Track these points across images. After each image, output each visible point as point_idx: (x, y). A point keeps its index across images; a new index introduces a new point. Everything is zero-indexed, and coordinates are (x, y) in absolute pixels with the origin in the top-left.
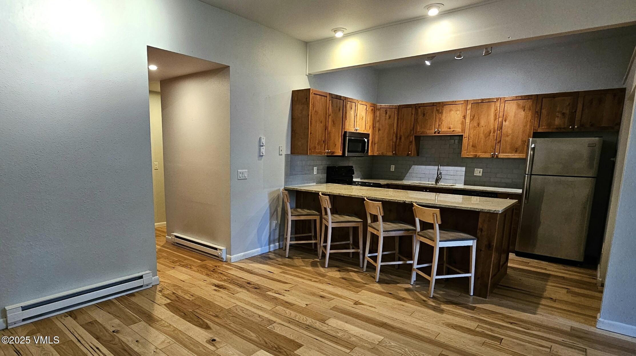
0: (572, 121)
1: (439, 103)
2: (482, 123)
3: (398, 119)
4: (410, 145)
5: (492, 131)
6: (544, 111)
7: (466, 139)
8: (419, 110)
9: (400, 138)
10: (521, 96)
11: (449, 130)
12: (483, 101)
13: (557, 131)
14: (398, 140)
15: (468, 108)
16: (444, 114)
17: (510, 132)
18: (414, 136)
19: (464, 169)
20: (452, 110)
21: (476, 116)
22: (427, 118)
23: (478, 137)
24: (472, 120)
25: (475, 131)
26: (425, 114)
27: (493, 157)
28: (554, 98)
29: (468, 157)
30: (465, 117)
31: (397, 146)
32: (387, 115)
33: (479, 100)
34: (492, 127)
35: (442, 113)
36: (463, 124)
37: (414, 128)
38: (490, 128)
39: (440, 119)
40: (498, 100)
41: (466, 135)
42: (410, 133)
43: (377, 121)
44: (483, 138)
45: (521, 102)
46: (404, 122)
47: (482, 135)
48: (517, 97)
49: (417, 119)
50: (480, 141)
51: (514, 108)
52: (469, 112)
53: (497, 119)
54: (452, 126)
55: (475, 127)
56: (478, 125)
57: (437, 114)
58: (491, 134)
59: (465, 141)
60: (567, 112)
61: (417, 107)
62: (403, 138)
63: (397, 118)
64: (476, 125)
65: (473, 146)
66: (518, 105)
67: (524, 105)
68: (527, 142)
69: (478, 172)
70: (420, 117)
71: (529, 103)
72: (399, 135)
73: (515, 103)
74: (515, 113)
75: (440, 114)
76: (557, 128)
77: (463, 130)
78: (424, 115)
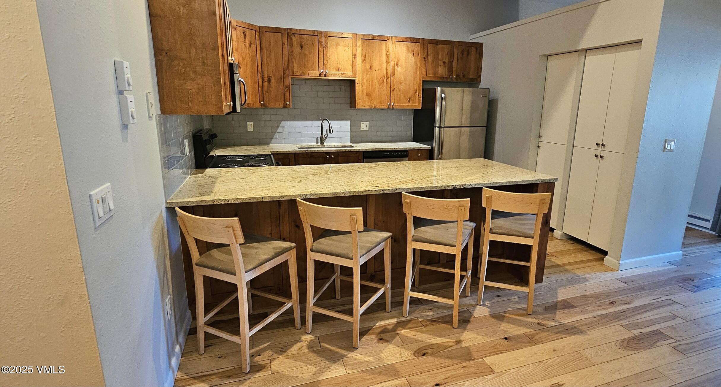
0: (450, 70)
1: (322, 32)
2: (376, 66)
3: (261, 49)
4: (287, 91)
5: (385, 77)
6: (429, 57)
7: (359, 86)
8: (294, 39)
9: (269, 81)
10: (410, 38)
11: (338, 72)
12: (373, 38)
13: (441, 80)
14: (266, 84)
15: (358, 45)
16: (330, 50)
17: (403, 79)
18: (290, 78)
19: (348, 123)
20: (339, 45)
21: (367, 56)
22: (306, 52)
23: (372, 83)
24: (364, 60)
25: (367, 76)
26: (304, 46)
27: (389, 108)
28: (437, 44)
29: (364, 108)
30: (355, 56)
31: (265, 92)
32: (247, 40)
33: (370, 36)
34: (385, 72)
35: (326, 47)
36: (354, 65)
37: (288, 67)
38: (383, 74)
39: (325, 56)
40: (389, 39)
41: (358, 80)
42: (284, 74)
43: (234, 49)
44: (377, 84)
45: (410, 45)
46: (272, 54)
47: (375, 81)
48: (406, 38)
49: (292, 52)
50: (375, 88)
51: (405, 52)
52: (359, 50)
53: (389, 62)
54: (340, 67)
55: (367, 70)
56: (371, 67)
57: (320, 49)
58: (385, 81)
59: (359, 88)
60: (447, 61)
61: (289, 33)
62: (273, 81)
63: (259, 47)
64: (368, 67)
65: (367, 95)
66: (408, 48)
67: (413, 49)
68: (418, 90)
69: (364, 126)
70: (297, 50)
71: (416, 47)
72: (266, 76)
73: (405, 46)
74: (406, 57)
75: (324, 49)
76: (441, 77)
77: (355, 74)
78: (302, 47)
